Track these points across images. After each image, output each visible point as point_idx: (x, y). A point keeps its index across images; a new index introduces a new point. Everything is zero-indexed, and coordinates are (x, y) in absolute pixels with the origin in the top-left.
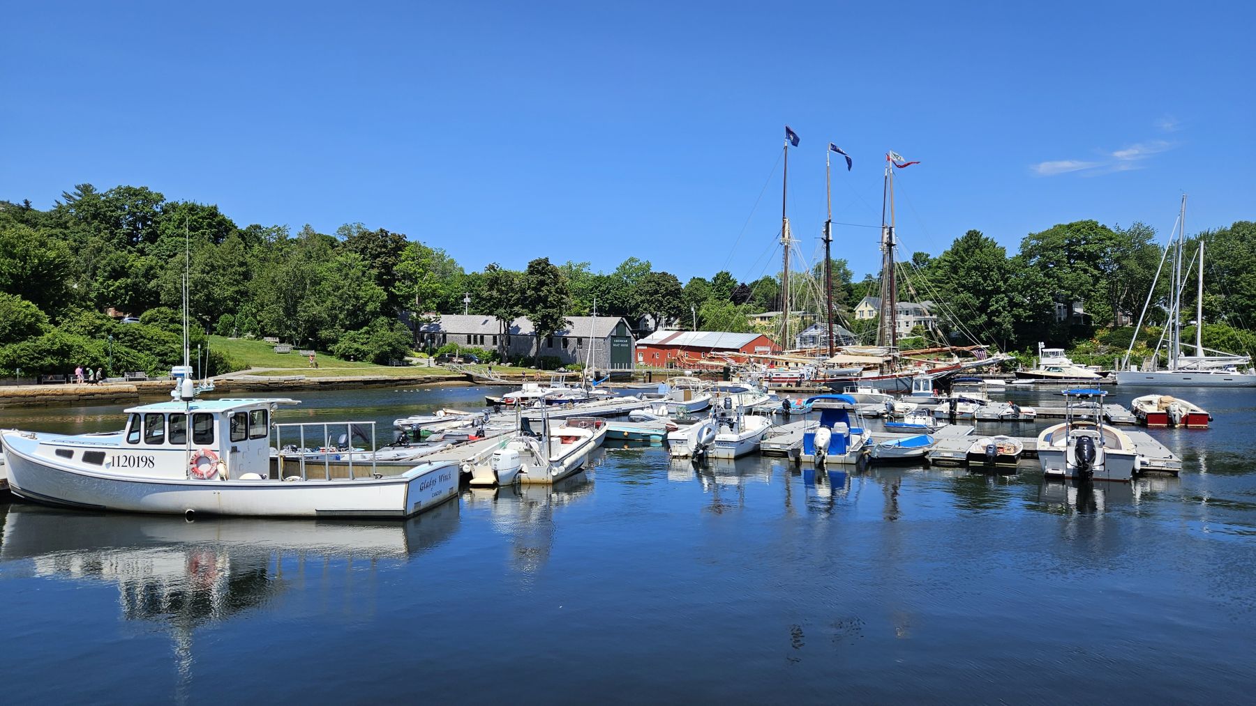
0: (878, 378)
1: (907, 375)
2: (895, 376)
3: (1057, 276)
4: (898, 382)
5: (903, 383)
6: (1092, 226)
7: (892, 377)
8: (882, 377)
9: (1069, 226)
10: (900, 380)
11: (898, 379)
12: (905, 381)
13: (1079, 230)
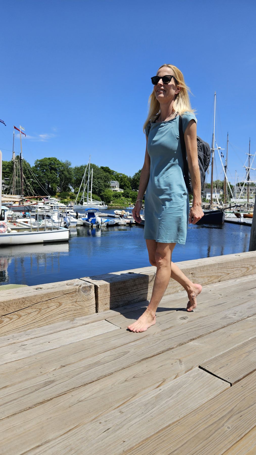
0: (18, 206)
1: (28, 205)
2: (24, 206)
3: (47, 175)
4: (25, 208)
5: (27, 208)
6: (55, 160)
7: (23, 206)
8: (20, 206)
9: (49, 159)
10: (26, 207)
11: (25, 207)
12: (27, 207)
13: (52, 160)
